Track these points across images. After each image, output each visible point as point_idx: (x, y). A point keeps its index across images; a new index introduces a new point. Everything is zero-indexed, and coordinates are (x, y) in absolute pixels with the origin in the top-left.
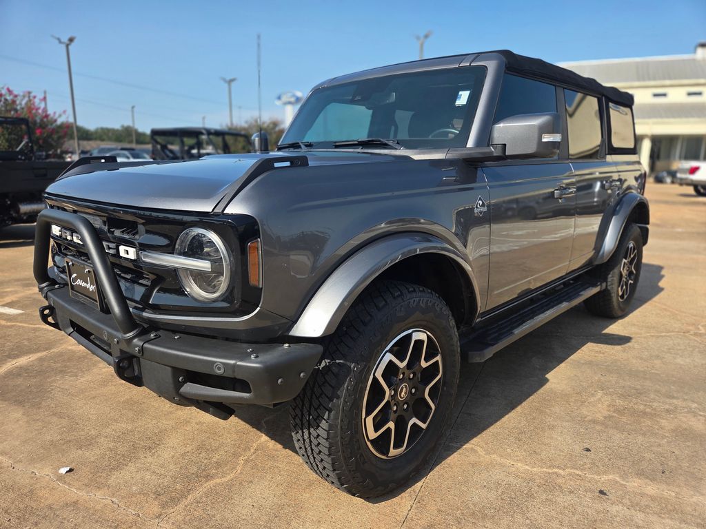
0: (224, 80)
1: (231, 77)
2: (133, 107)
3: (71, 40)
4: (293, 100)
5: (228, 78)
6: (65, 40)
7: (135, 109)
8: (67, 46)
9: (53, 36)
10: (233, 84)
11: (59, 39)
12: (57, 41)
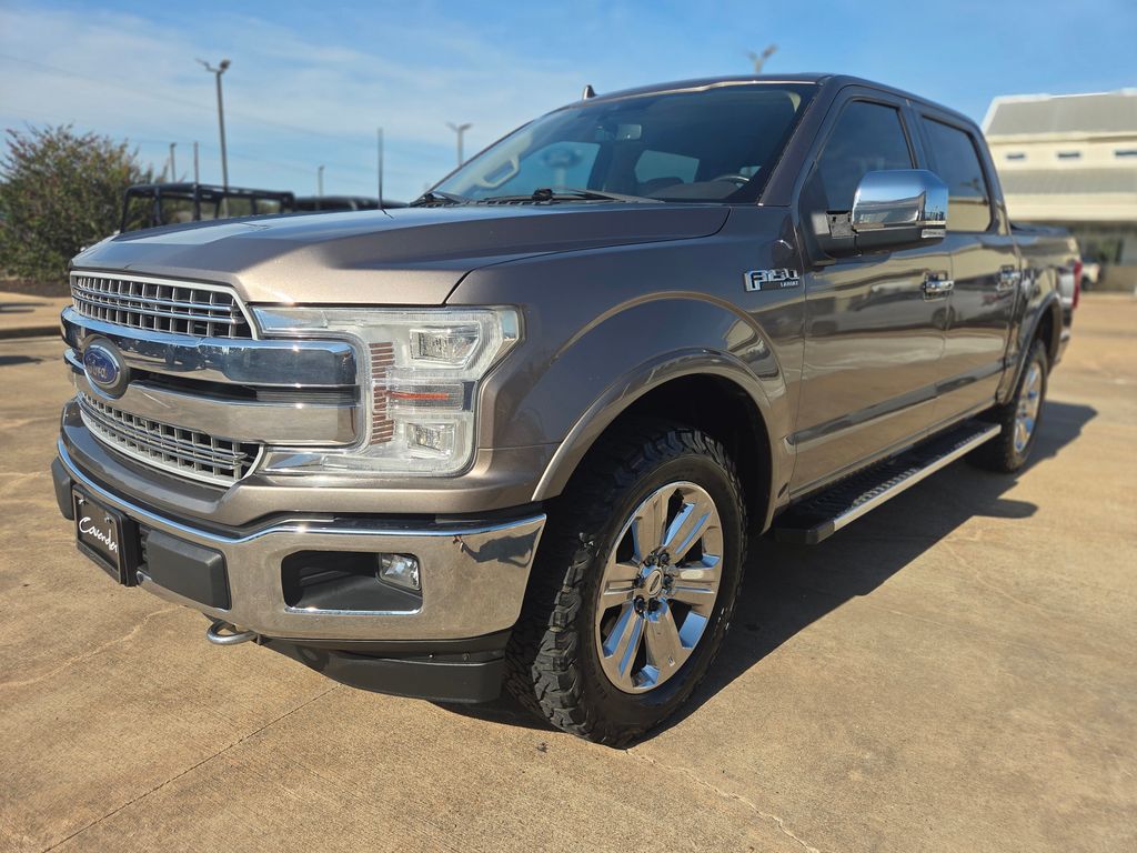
0: (452, 126)
1: (463, 123)
2: (321, 169)
3: (224, 65)
4: (566, 160)
5: (459, 124)
6: (216, 66)
7: (325, 172)
8: (219, 74)
9: (199, 61)
10: (466, 133)
11: (207, 65)
12: (204, 68)
